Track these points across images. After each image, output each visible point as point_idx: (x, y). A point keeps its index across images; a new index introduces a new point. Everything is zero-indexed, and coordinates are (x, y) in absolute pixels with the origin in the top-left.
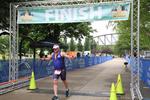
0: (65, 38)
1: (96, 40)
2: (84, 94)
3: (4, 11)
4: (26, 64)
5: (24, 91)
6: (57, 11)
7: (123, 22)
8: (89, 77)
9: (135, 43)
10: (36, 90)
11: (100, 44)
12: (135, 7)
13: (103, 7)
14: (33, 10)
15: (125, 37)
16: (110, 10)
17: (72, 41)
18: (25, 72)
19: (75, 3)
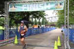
0: (32, 19)
1: (47, 20)
2: (41, 46)
3: (2, 6)
4: (13, 31)
5: (12, 44)
6: (28, 5)
7: (61, 11)
8: (44, 38)
9: (67, 21)
10: (18, 44)
11: (50, 21)
12: (67, 3)
13: (51, 3)
14: (16, 5)
15: (62, 18)
16: (54, 5)
17: (36, 20)
18: (12, 35)
19: (37, 1)
